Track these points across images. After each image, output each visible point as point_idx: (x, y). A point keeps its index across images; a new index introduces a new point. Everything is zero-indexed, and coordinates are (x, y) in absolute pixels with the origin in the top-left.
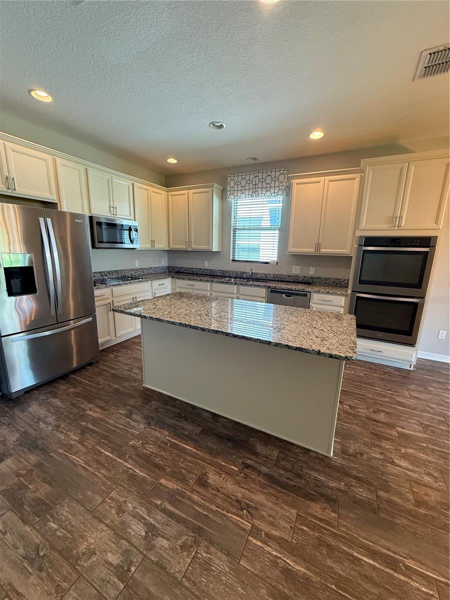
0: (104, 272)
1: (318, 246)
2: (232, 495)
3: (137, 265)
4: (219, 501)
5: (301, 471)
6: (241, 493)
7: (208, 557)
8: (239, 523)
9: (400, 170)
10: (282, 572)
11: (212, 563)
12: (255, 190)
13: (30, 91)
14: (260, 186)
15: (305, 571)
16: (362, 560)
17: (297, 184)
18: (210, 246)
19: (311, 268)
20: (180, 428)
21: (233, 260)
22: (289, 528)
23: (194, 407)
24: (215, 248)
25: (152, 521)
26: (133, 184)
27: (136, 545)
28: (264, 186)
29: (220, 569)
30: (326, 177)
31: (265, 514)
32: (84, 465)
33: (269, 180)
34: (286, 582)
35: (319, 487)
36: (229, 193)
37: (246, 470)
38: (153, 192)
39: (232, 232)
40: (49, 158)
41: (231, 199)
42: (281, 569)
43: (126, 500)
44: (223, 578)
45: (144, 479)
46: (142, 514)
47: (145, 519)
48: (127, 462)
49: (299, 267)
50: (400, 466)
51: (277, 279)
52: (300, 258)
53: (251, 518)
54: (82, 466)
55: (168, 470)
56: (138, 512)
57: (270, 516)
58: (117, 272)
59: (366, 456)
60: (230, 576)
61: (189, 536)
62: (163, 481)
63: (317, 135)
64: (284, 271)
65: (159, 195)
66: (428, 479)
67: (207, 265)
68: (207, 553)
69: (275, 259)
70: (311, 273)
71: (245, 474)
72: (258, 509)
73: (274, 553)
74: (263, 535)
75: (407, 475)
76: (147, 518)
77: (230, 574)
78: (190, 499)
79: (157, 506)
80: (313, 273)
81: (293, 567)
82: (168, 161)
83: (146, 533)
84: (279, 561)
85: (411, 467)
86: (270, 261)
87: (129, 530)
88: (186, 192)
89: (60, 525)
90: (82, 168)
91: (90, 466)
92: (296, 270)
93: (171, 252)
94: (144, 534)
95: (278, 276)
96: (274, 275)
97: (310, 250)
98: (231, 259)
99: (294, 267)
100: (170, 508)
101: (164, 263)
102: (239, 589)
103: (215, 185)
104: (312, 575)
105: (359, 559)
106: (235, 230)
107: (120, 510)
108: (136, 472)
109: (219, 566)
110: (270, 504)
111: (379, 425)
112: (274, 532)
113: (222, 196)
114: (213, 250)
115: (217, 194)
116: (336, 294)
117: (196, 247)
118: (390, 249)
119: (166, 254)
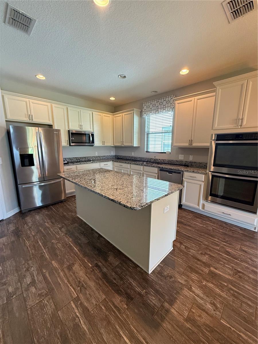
0: (78, 158)
1: (191, 142)
2: (79, 278)
3: (96, 154)
4: (71, 279)
5: (125, 276)
6: (84, 278)
7: (46, 303)
8: (72, 293)
9: (241, 86)
10: (74, 325)
11: (46, 307)
12: (157, 110)
13: (36, 76)
14: (160, 107)
15: (86, 329)
16: (123, 338)
17: (178, 104)
18: (132, 144)
19: (190, 156)
20: (79, 239)
21: (147, 152)
22: (95, 304)
23: (92, 230)
24: (135, 144)
25: (36, 278)
26: (92, 113)
27: (23, 286)
28: (162, 107)
29: (47, 311)
30: (195, 97)
31: (88, 293)
32: (28, 246)
33: (164, 103)
34: (73, 331)
35: (129, 288)
36: (143, 113)
37: (95, 267)
38: (104, 116)
39: (146, 135)
40: (49, 104)
41: (145, 116)
42: (75, 323)
43: (33, 266)
44: (46, 316)
45: (46, 259)
46: (34, 274)
47: (34, 276)
48: (45, 249)
49: (183, 155)
50: (193, 292)
51: (170, 163)
52: (183, 150)
53: (79, 292)
54: (27, 246)
55: (59, 257)
56: (33, 273)
57: (89, 294)
58: (85, 158)
59: (173, 279)
60: (49, 316)
61: (45, 290)
62: (53, 262)
63: (185, 72)
64: (174, 158)
65: (108, 117)
66: (210, 307)
67: (133, 154)
68: (47, 301)
69: (170, 151)
70: (190, 159)
71: (93, 270)
72: (86, 289)
73: (78, 314)
74: (79, 303)
75: (195, 299)
76: (35, 277)
77: (50, 315)
78: (59, 274)
79: (42, 273)
80: (192, 159)
81: (81, 325)
82: (110, 99)
83: (30, 283)
84: (76, 319)
85: (202, 295)
86: (166, 152)
87: (25, 280)
88: (121, 115)
89: (3, 269)
90: (65, 108)
91: (30, 247)
92: (181, 157)
93: (116, 147)
94: (29, 283)
95: (170, 161)
96: (168, 160)
97: (186, 144)
98: (146, 150)
99: (180, 155)
100: (47, 275)
101: (113, 153)
102: (49, 324)
103: (135, 109)
104: (88, 333)
105: (121, 336)
106: (148, 134)
107: (28, 270)
108: (45, 255)
109: (48, 310)
110: (94, 289)
111: (199, 262)
112: (85, 304)
113: (141, 115)
114: (134, 146)
115: (137, 114)
116: (198, 173)
117: (126, 144)
118: (231, 142)
119: (114, 149)
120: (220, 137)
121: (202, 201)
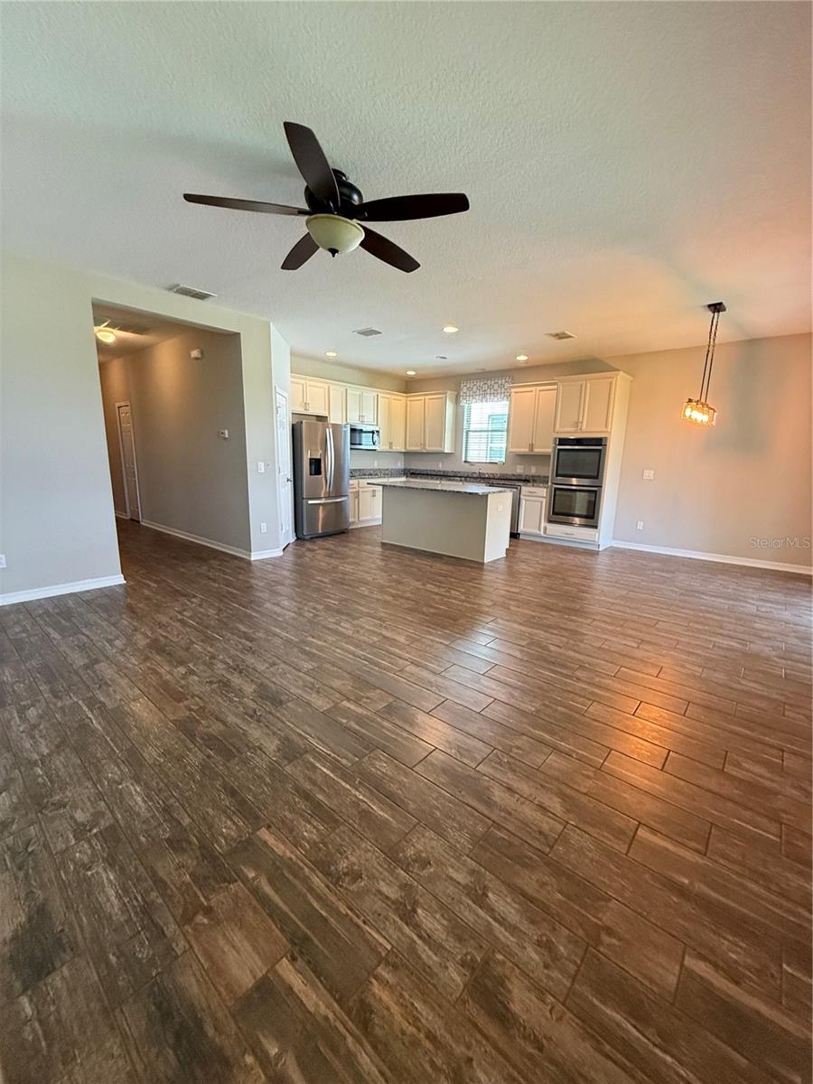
1: (532, 446)
3: (376, 466)
9: (580, 386)
12: (484, 395)
14: (488, 392)
17: (516, 393)
18: (442, 448)
19: (532, 467)
21: (465, 462)
24: (447, 449)
26: (378, 395)
28: (492, 391)
30: (536, 388)
33: (496, 387)
36: (461, 398)
38: (393, 399)
39: (465, 434)
40: (326, 386)
41: (463, 403)
49: (522, 466)
51: (502, 478)
52: (523, 458)
64: (509, 472)
65: (399, 401)
67: (440, 467)
69: (503, 460)
70: (532, 472)
80: (534, 472)
82: (408, 373)
86: (497, 461)
88: (423, 398)
90: (344, 389)
92: (519, 469)
93: (406, 454)
95: (504, 475)
96: (500, 474)
97: (525, 450)
98: (463, 460)
99: (517, 466)
101: (400, 465)
103: (449, 392)
106: (467, 432)
113: (457, 401)
114: (446, 451)
115: (451, 401)
116: (539, 487)
117: (429, 449)
118: (576, 447)
119: (402, 457)
120: (562, 441)
121: (543, 524)
